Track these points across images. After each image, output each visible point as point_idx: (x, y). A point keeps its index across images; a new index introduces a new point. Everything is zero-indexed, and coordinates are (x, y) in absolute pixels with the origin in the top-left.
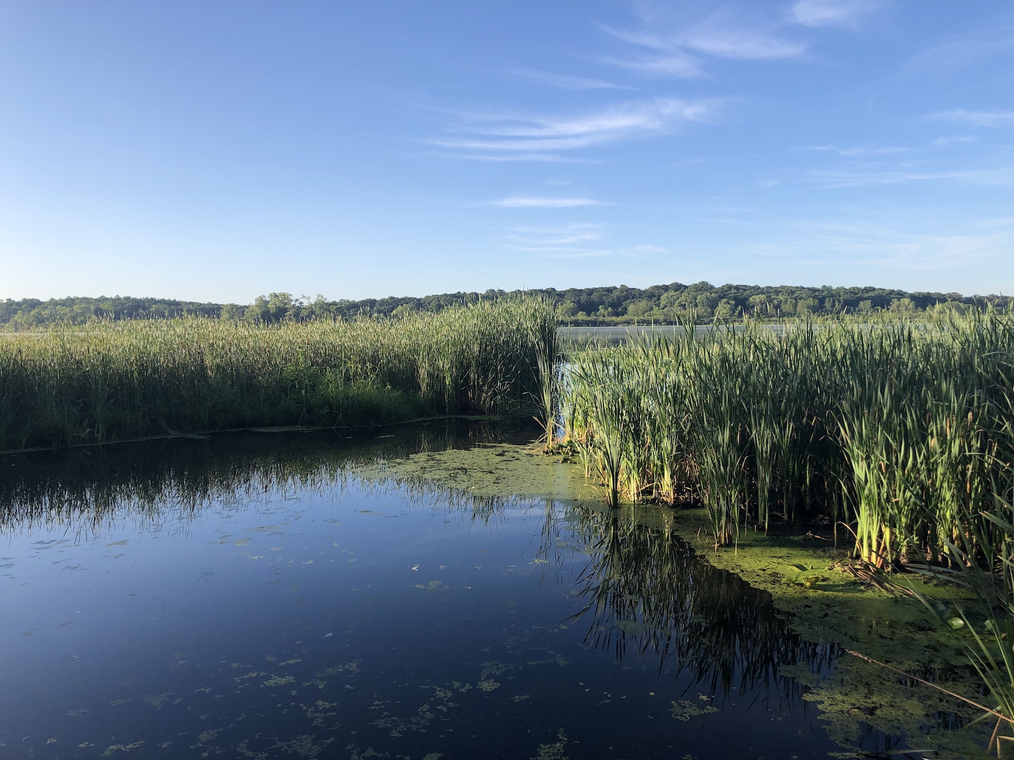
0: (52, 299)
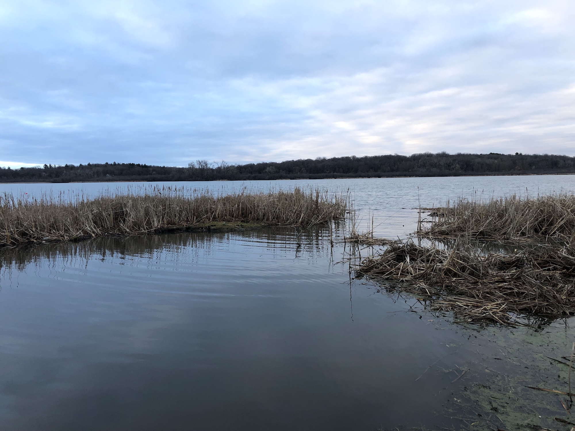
0: (81, 165)
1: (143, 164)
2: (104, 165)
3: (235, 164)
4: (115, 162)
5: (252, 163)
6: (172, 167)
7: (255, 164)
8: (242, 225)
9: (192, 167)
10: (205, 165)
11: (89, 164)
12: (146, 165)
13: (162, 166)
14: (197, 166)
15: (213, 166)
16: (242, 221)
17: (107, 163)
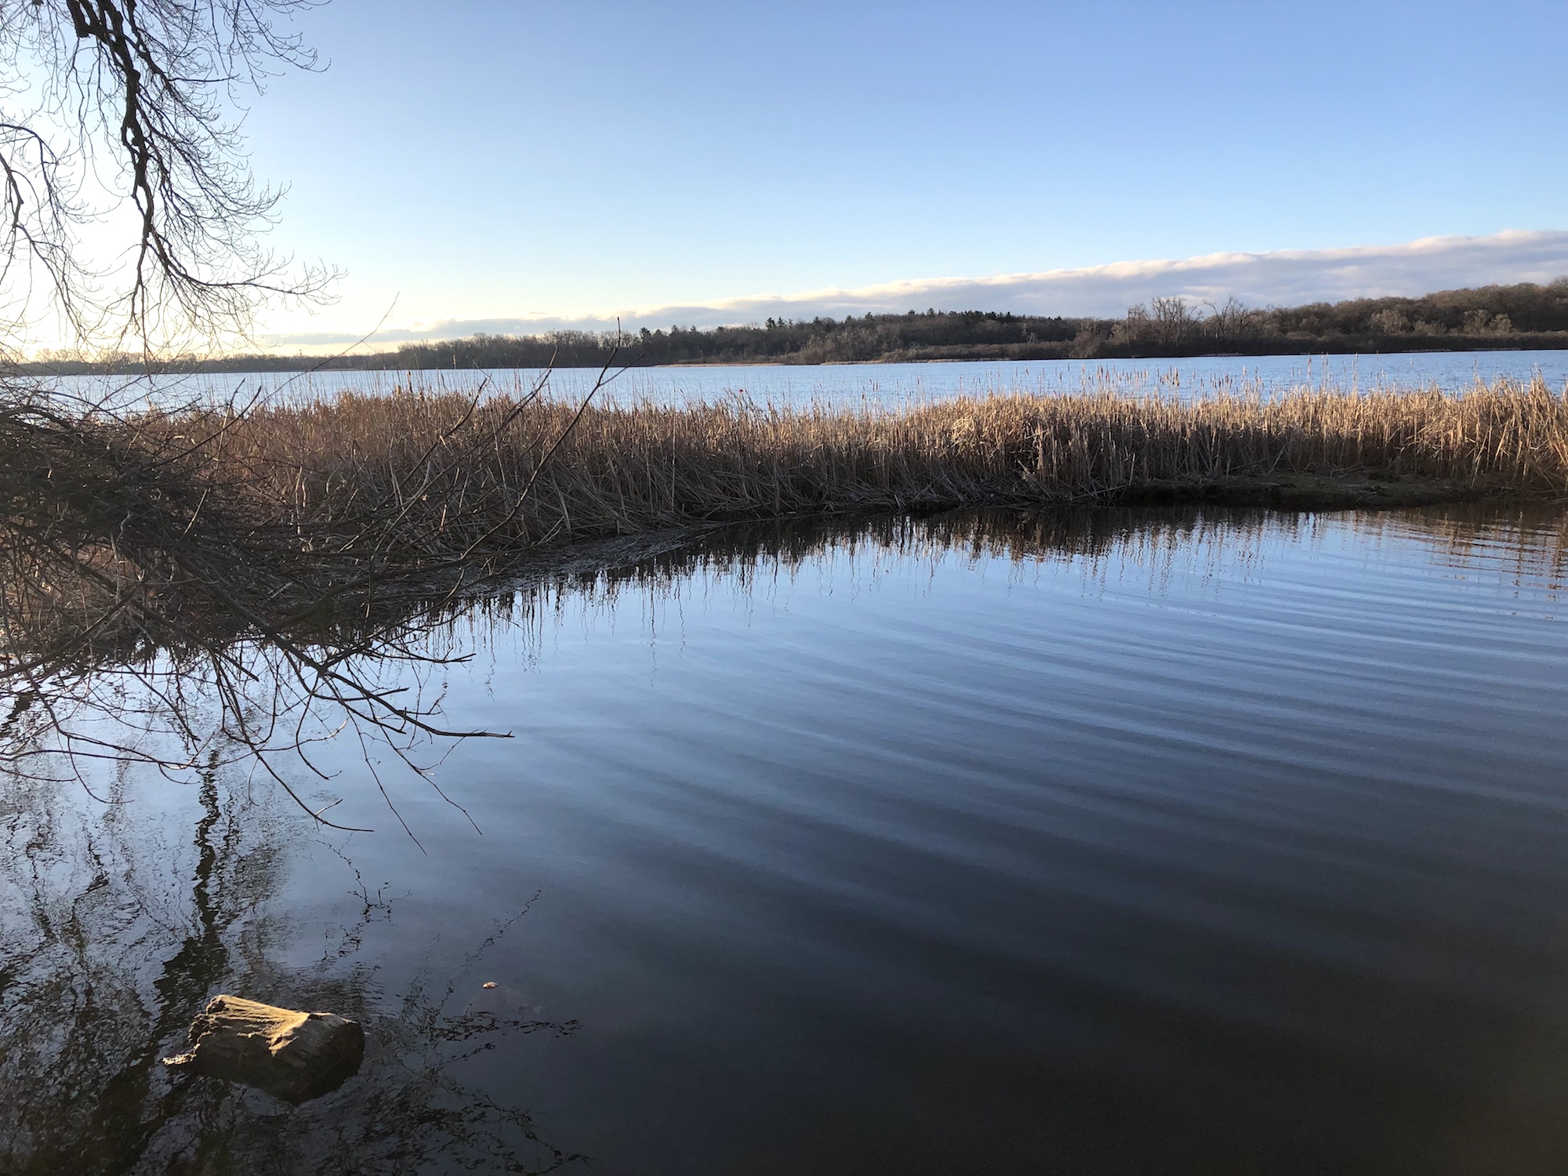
0: (849, 318)
1: (1005, 313)
2: (904, 318)
3: (1268, 306)
4: (931, 309)
5: (1323, 301)
6: (1081, 317)
7: (1333, 305)
8: (1379, 488)
9: (1137, 316)
10: (1175, 310)
11: (869, 316)
12: (1011, 314)
13: (1053, 317)
14: (1152, 315)
15: (1201, 312)
16: (1373, 477)
17: (912, 312)
